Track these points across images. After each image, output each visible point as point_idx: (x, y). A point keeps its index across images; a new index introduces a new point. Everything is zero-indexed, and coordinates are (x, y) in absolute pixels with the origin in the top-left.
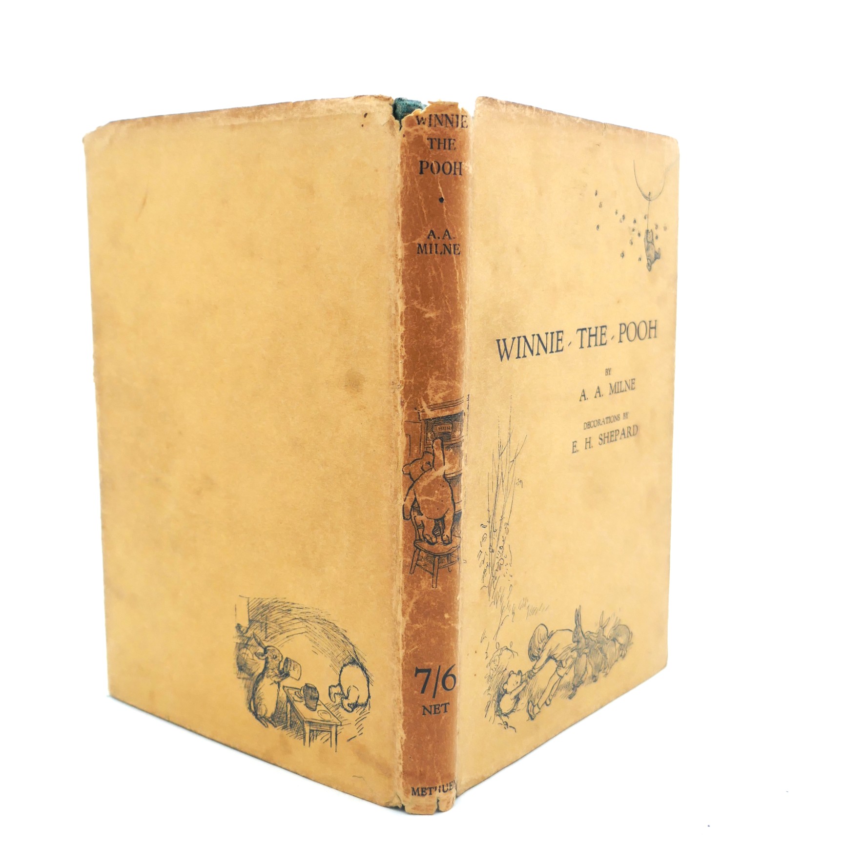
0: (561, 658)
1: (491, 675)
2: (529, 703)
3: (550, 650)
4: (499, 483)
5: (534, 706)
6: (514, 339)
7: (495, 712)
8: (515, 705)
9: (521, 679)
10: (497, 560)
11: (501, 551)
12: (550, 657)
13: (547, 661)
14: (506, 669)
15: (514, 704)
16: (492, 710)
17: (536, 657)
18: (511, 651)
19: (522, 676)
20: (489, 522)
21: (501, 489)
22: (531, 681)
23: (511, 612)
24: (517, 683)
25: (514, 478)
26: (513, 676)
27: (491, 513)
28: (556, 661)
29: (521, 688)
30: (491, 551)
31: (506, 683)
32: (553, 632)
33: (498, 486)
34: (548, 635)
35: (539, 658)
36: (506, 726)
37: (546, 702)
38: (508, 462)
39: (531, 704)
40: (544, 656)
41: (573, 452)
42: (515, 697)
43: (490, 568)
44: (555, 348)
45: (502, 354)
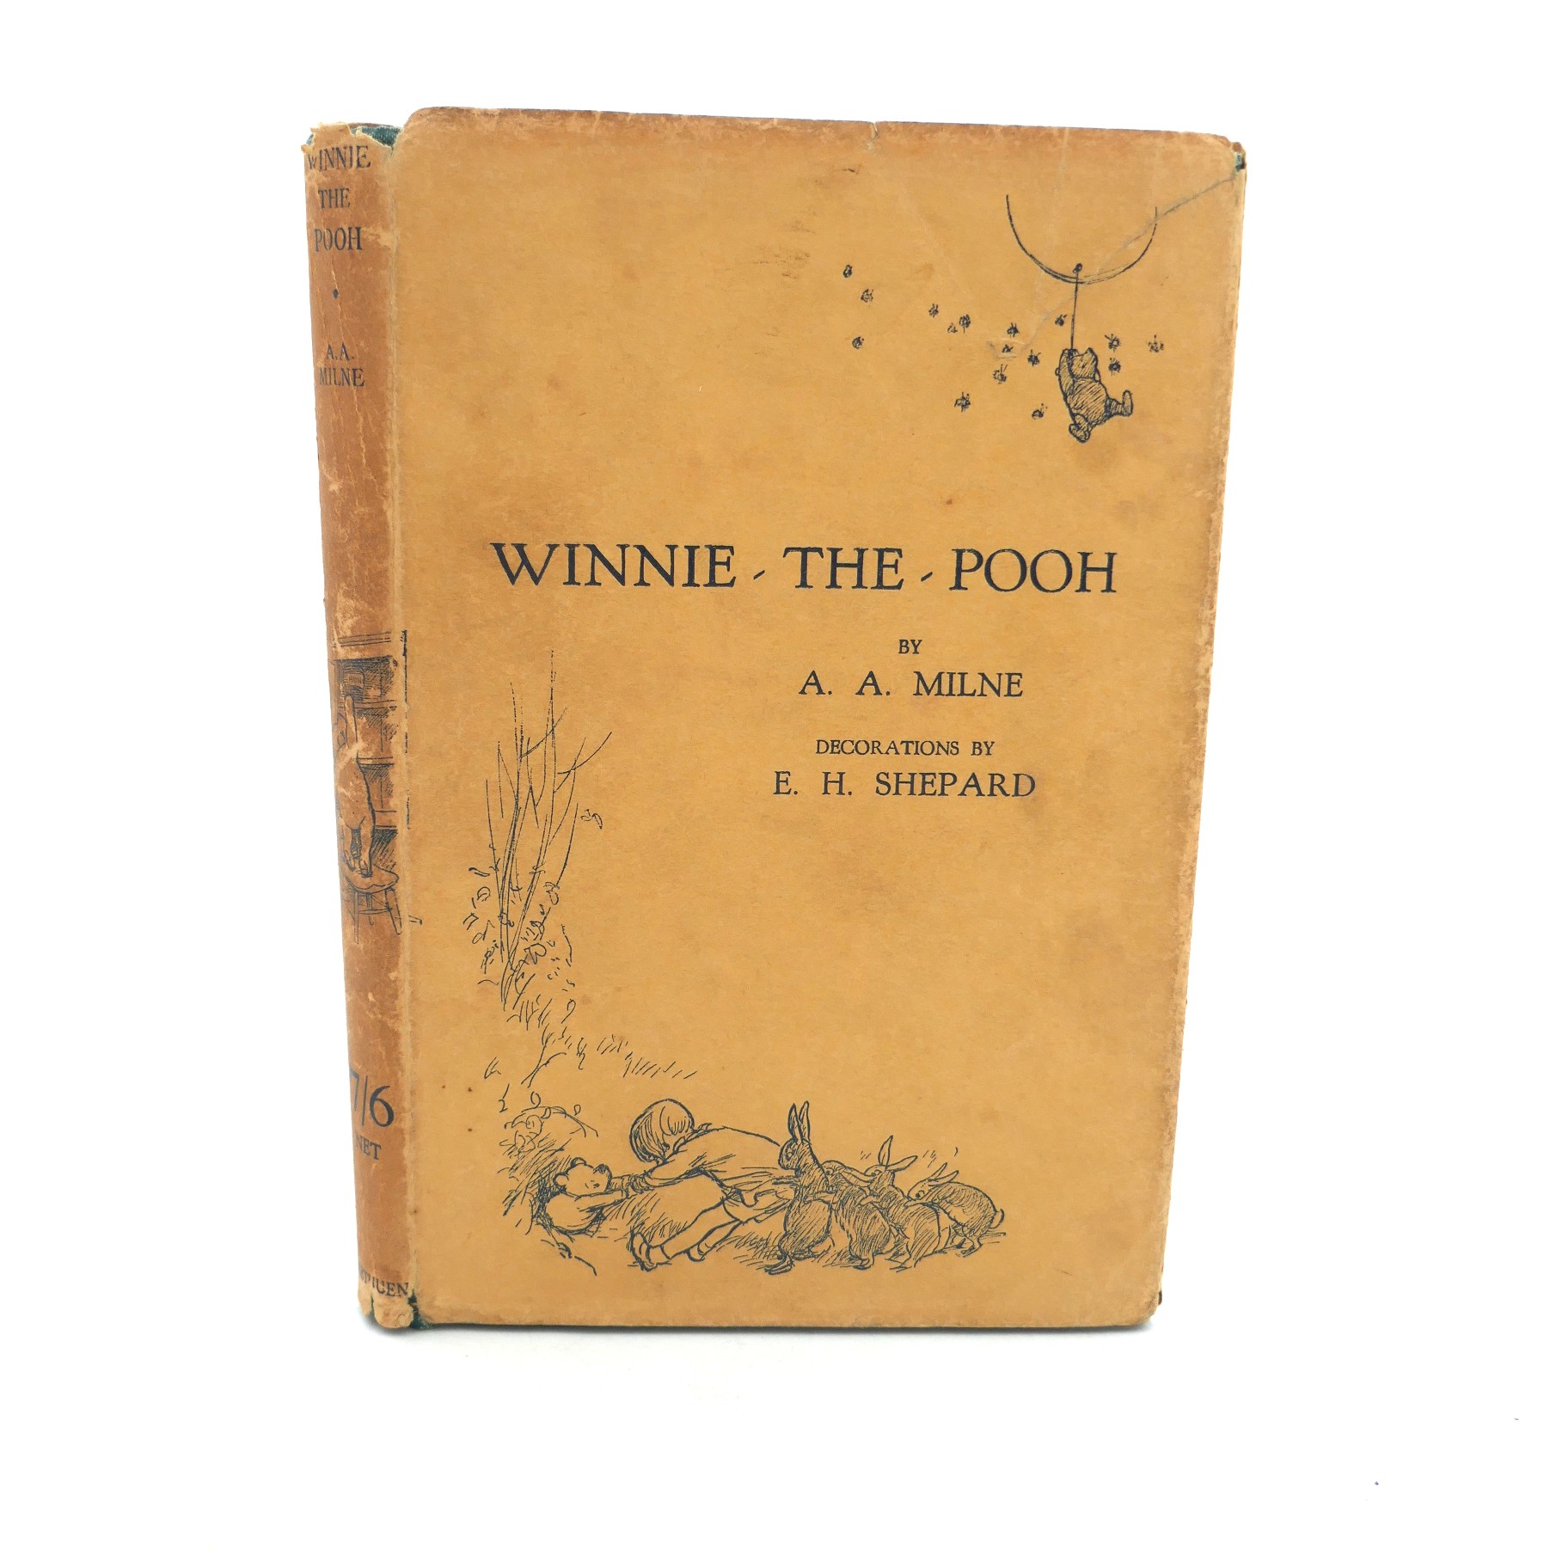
0: (742, 1184)
1: (519, 1146)
2: (633, 1236)
3: (700, 1158)
4: (521, 804)
5: (649, 1248)
6: (553, 547)
7: (533, 1217)
8: (591, 1225)
9: (609, 1183)
10: (523, 945)
11: (536, 930)
12: (696, 1171)
13: (688, 1175)
14: (561, 1149)
15: (588, 1222)
16: (523, 1209)
17: (655, 1157)
18: (577, 1121)
19: (611, 1176)
20: (496, 869)
21: (530, 816)
22: (639, 1197)
23: (574, 1048)
24: (597, 1185)
25: (573, 804)
27: (500, 854)
28: (721, 1185)
29: (609, 1199)
30: (505, 921)
31: (565, 1174)
32: (710, 1128)
33: (517, 808)
34: (696, 1128)
35: (665, 1162)
36: (566, 1254)
37: (687, 1252)
38: (550, 772)
39: (638, 1240)
40: (682, 1163)
41: (778, 792)
42: (592, 1209)
43: (505, 953)
44: (702, 576)
45: (514, 572)
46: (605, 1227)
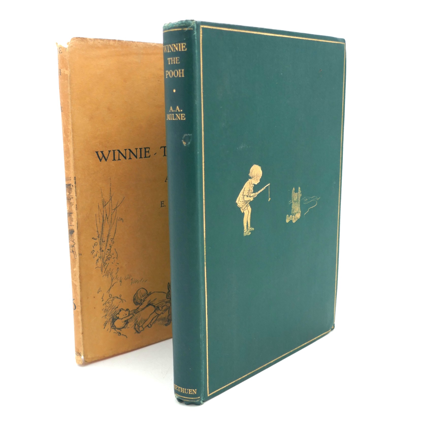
0: (159, 305)
1: (107, 309)
2: (135, 325)
3: (149, 301)
4: (104, 219)
5: (139, 327)
6: (110, 151)
7: (111, 327)
8: (125, 325)
9: (129, 313)
10: (106, 256)
11: (109, 251)
12: (149, 305)
13: (147, 306)
14: (117, 307)
15: (124, 324)
16: (109, 326)
17: (139, 303)
18: (121, 299)
19: (129, 311)
20: (99, 237)
21: (106, 222)
22: (136, 315)
23: (119, 280)
24: (126, 314)
25: (116, 217)
26: (122, 311)
27: (100, 233)
28: (154, 306)
29: (129, 317)
30: (101, 250)
31: (118, 314)
33: (103, 220)
34: (148, 294)
35: (142, 304)
36: (120, 334)
37: (148, 326)
38: (111, 209)
39: (137, 326)
41: (162, 206)
42: (125, 321)
43: (102, 259)
44: (143, 156)
45: (101, 159)
46: (129, 325)
